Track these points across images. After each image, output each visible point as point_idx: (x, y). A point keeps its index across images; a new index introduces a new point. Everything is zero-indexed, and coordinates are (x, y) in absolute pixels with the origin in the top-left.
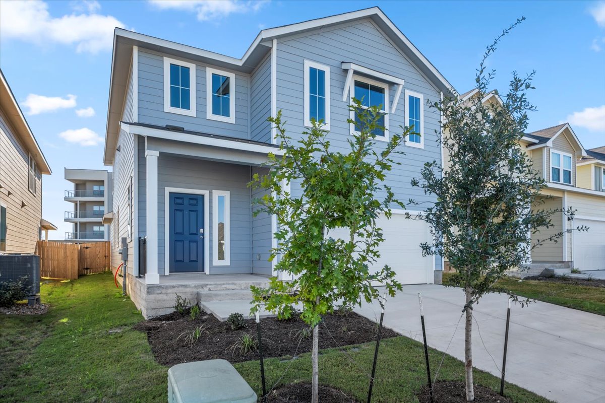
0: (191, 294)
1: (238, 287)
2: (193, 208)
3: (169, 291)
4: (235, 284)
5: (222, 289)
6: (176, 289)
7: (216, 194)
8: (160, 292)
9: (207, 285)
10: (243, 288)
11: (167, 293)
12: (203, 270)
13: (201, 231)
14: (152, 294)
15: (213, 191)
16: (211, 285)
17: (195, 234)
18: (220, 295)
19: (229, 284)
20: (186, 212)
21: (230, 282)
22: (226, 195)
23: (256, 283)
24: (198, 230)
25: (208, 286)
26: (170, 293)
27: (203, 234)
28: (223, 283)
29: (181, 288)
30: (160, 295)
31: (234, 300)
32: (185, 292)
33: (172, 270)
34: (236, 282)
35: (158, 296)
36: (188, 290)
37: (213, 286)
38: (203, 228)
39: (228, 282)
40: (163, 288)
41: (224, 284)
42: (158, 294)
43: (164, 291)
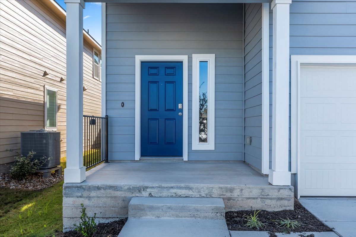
0: (124, 200)
1: (196, 194)
2: (170, 79)
3: (93, 194)
4: (190, 189)
5: (170, 195)
6: (102, 191)
7: (197, 58)
8: (80, 194)
9: (147, 187)
10: (203, 195)
11: (90, 197)
12: (181, 155)
13: (180, 106)
14: (70, 197)
15: (193, 55)
16: (153, 187)
17: (172, 110)
18: (158, 208)
19: (180, 188)
20: (162, 84)
21: (183, 185)
22: (211, 58)
23: (226, 188)
24: (176, 106)
25: (148, 190)
26: (93, 197)
27: (181, 110)
28: (172, 185)
29: (108, 191)
30: (80, 199)
31: (181, 217)
32: (115, 197)
33: (144, 153)
34: (191, 185)
35: (77, 199)
36: (118, 194)
37: (155, 190)
38: (182, 103)
39: (179, 185)
40: (84, 189)
41: (172, 187)
42: (78, 197)
43: (85, 194)
